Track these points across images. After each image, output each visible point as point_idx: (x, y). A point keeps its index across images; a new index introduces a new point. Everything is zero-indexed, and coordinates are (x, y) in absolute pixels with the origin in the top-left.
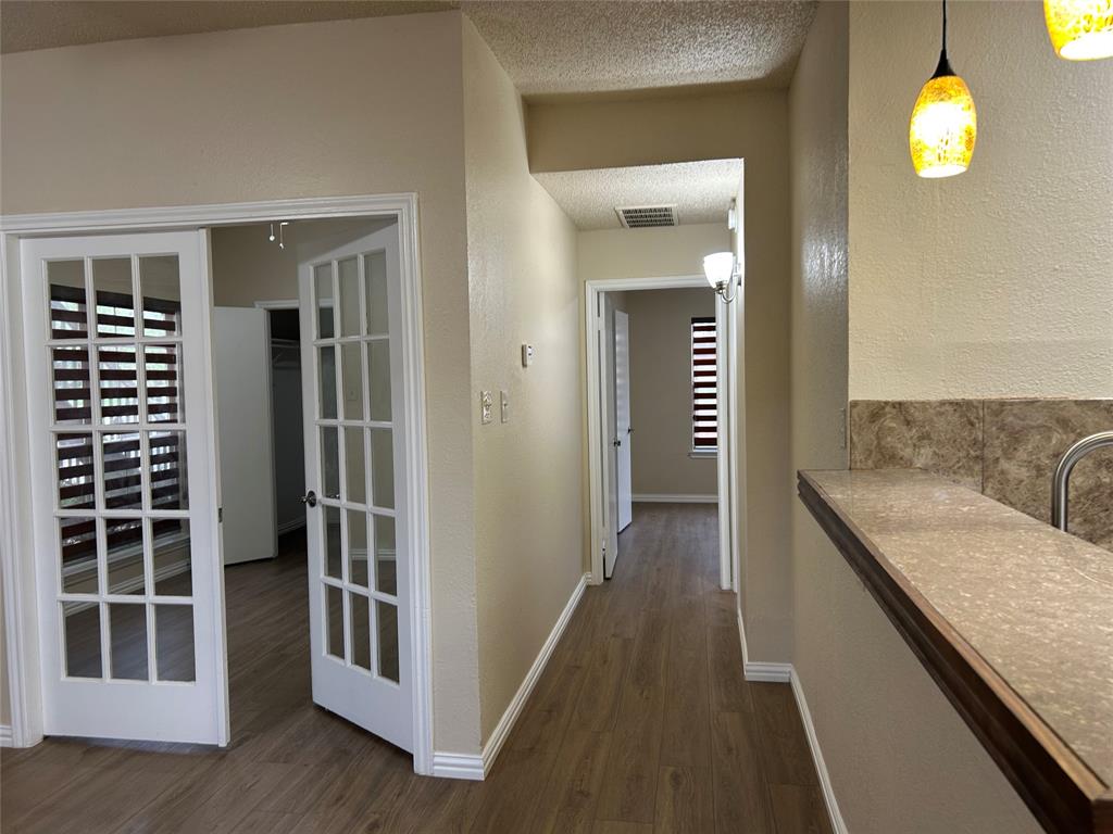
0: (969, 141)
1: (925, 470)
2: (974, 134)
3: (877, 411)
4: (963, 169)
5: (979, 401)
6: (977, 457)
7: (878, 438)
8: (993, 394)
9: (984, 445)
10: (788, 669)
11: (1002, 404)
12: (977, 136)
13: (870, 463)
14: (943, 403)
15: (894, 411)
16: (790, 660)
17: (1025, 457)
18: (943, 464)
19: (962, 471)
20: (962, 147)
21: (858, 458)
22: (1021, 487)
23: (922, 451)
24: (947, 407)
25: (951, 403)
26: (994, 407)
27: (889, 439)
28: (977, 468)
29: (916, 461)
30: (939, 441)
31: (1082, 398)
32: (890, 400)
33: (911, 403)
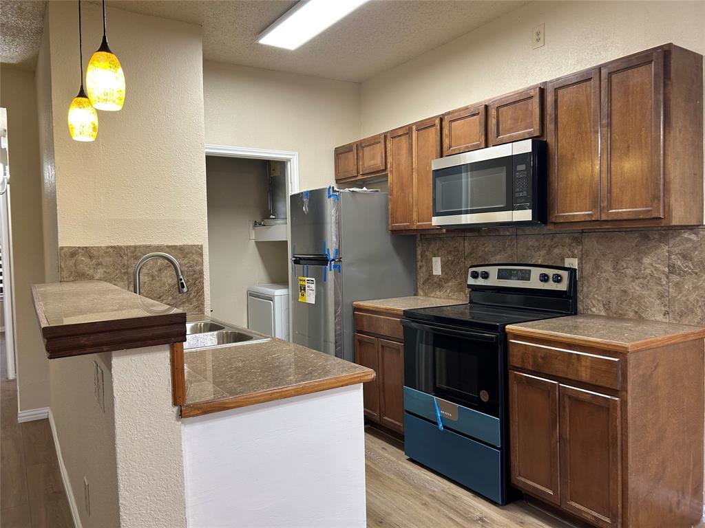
0: (94, 128)
1: (100, 280)
2: (97, 124)
3: (74, 252)
4: (93, 140)
5: (125, 246)
6: (125, 273)
7: (75, 265)
8: (131, 243)
9: (128, 267)
10: (47, 411)
11: (135, 247)
12: (99, 127)
13: (72, 278)
14: (108, 247)
15: (83, 252)
16: (48, 405)
17: (146, 271)
18: (109, 277)
19: (118, 280)
20: (91, 130)
21: (65, 276)
22: (146, 285)
23: (98, 271)
24: (110, 249)
25: (112, 247)
26: (132, 249)
27: (81, 265)
28: (125, 278)
29: (95, 276)
30: (107, 266)
31: (170, 244)
32: (81, 246)
33: (92, 247)
